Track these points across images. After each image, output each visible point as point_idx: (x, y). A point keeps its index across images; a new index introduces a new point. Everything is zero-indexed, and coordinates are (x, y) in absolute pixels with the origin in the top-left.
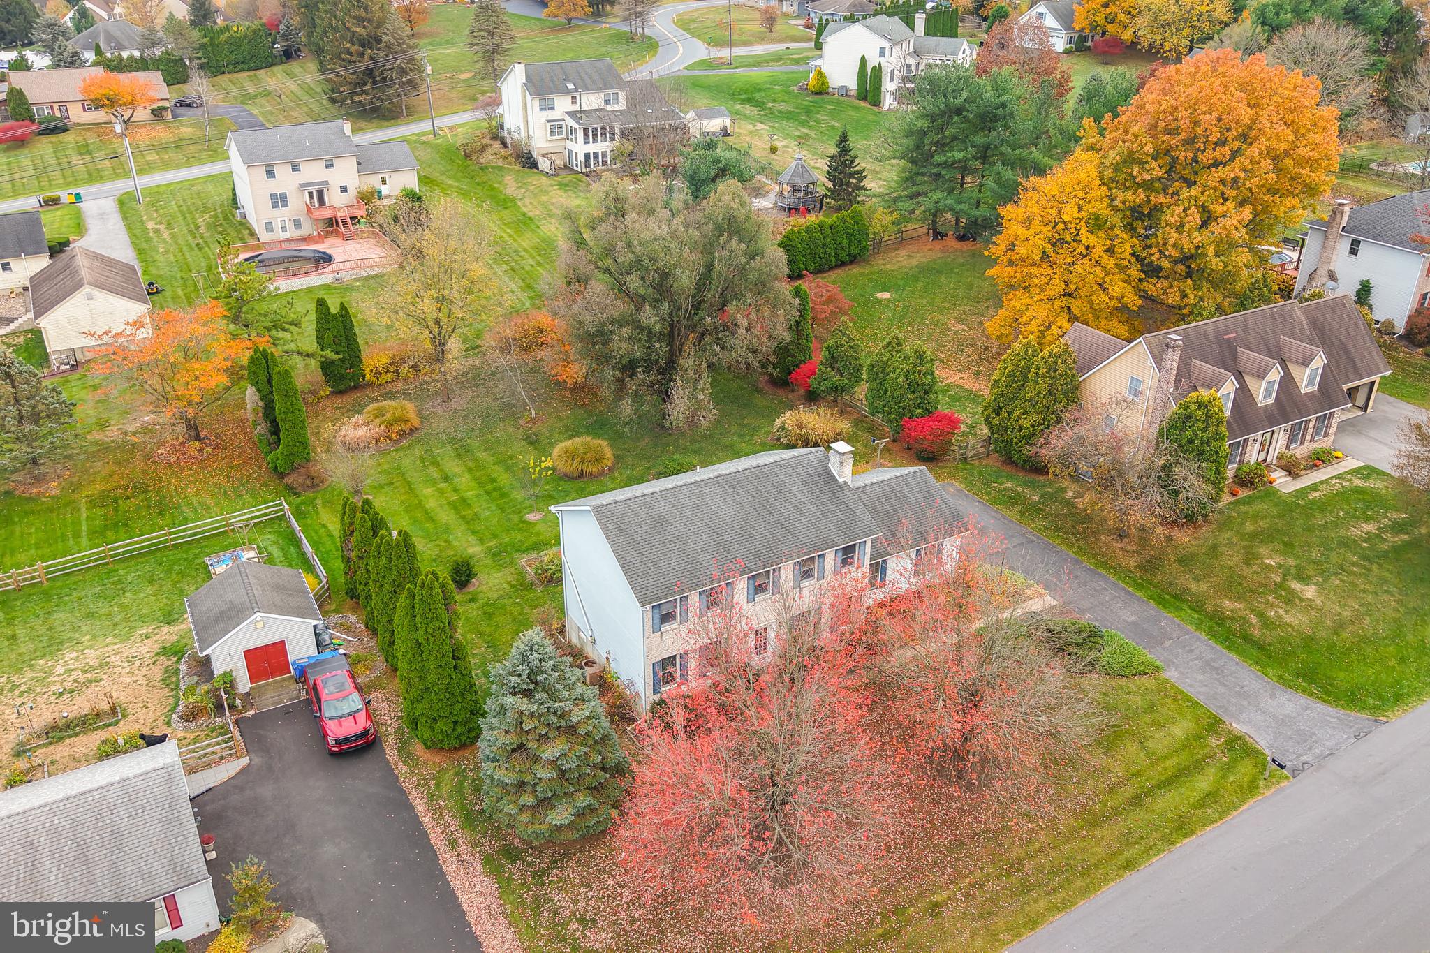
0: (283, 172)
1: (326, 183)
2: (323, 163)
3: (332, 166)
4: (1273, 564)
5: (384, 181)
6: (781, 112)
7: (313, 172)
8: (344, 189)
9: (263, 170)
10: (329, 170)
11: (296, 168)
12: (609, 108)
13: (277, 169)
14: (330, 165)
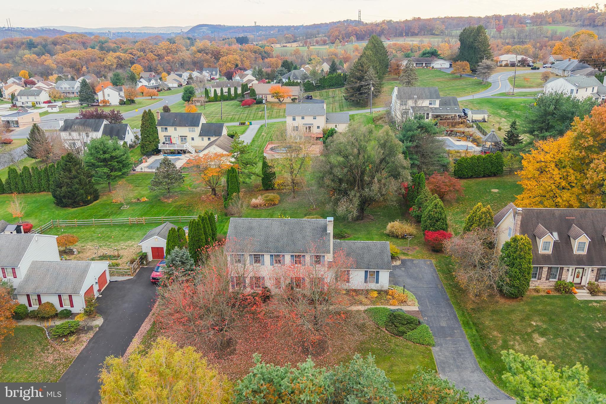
0: (298, 119)
1: (312, 124)
2: (313, 117)
3: (316, 118)
4: (535, 324)
5: (336, 126)
6: (516, 114)
7: (309, 120)
8: (318, 127)
9: (292, 118)
10: (315, 120)
11: (303, 118)
12: (430, 106)
13: (296, 118)
14: (315, 118)
